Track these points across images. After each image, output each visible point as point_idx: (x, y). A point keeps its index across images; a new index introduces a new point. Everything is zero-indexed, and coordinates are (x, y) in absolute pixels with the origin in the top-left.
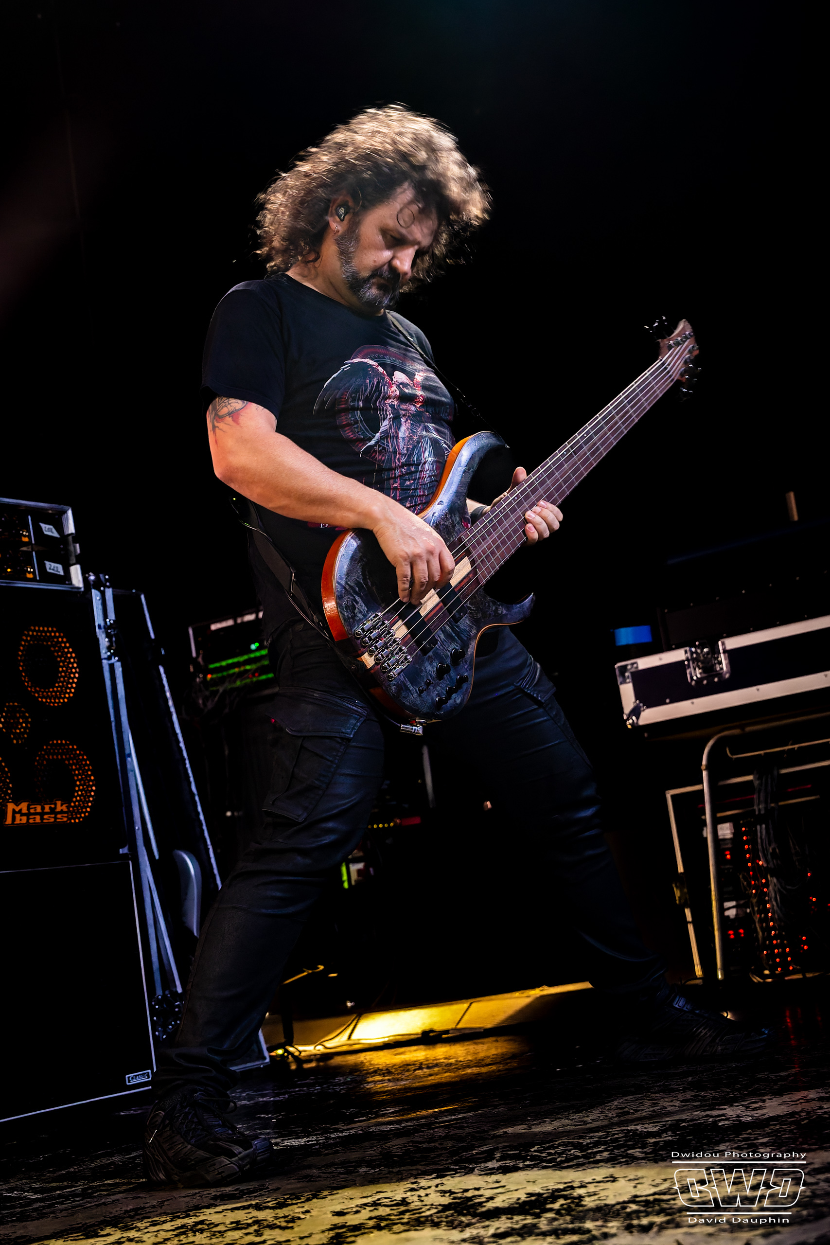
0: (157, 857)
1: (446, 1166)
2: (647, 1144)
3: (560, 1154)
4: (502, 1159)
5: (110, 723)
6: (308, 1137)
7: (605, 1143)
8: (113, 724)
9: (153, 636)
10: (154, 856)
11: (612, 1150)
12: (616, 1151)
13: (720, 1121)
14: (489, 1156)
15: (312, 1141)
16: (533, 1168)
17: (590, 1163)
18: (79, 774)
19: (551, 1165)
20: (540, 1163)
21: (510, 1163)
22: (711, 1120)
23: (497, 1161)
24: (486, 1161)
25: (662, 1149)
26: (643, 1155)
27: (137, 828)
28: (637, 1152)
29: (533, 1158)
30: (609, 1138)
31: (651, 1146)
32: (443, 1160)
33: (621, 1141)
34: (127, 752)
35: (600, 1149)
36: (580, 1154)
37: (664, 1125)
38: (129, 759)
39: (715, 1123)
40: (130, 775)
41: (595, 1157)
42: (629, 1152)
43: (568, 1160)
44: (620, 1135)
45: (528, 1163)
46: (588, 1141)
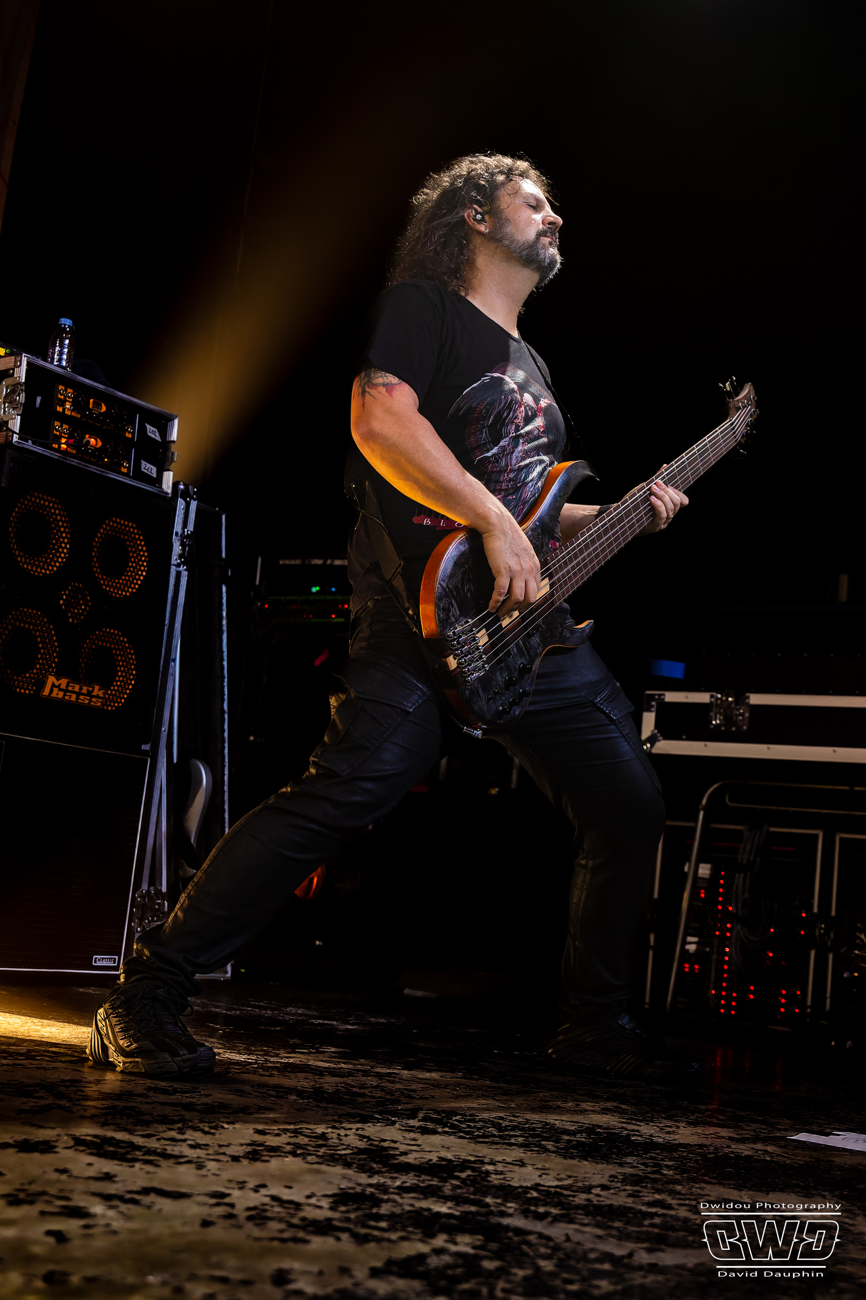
0: (175, 761)
1: (371, 1114)
2: (561, 1139)
3: (479, 1129)
4: (424, 1119)
5: (164, 625)
6: (249, 1055)
7: (523, 1129)
8: (166, 628)
9: (224, 556)
10: (173, 760)
11: (527, 1137)
12: (530, 1139)
13: (634, 1135)
14: (413, 1115)
15: (252, 1059)
16: (450, 1135)
17: (504, 1144)
18: (123, 666)
19: (468, 1136)
20: (458, 1133)
21: (430, 1125)
22: (625, 1132)
23: (419, 1121)
24: (409, 1118)
25: (574, 1147)
26: (554, 1149)
27: (163, 729)
28: (550, 1145)
29: (452, 1126)
30: (527, 1126)
31: (564, 1142)
32: (369, 1107)
33: (537, 1131)
34: (173, 657)
35: (517, 1133)
36: (497, 1134)
37: (581, 1127)
38: (173, 663)
39: (628, 1136)
40: (170, 679)
41: (510, 1140)
42: (543, 1143)
43: (484, 1136)
44: (538, 1126)
45: (447, 1129)
46: (508, 1124)
